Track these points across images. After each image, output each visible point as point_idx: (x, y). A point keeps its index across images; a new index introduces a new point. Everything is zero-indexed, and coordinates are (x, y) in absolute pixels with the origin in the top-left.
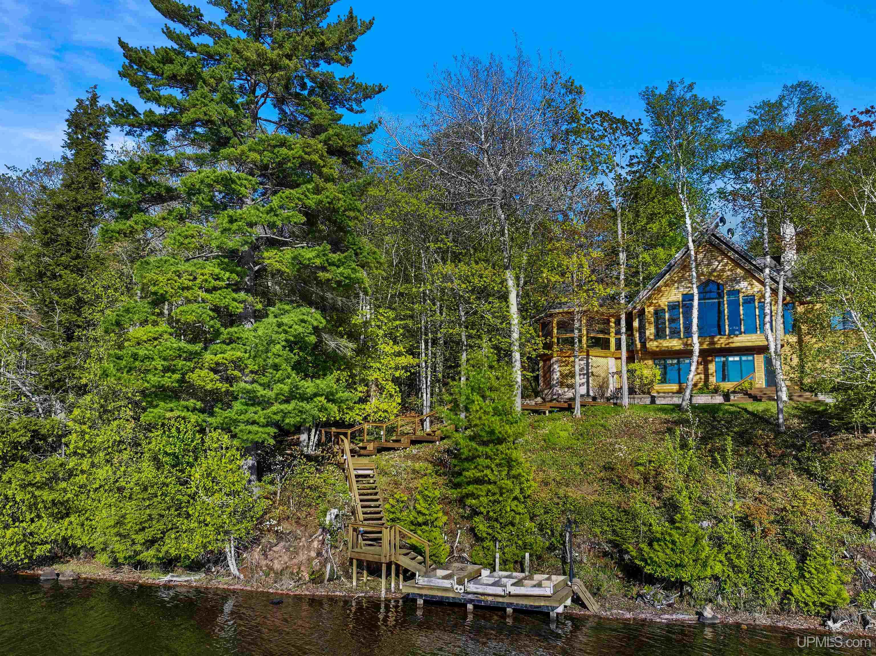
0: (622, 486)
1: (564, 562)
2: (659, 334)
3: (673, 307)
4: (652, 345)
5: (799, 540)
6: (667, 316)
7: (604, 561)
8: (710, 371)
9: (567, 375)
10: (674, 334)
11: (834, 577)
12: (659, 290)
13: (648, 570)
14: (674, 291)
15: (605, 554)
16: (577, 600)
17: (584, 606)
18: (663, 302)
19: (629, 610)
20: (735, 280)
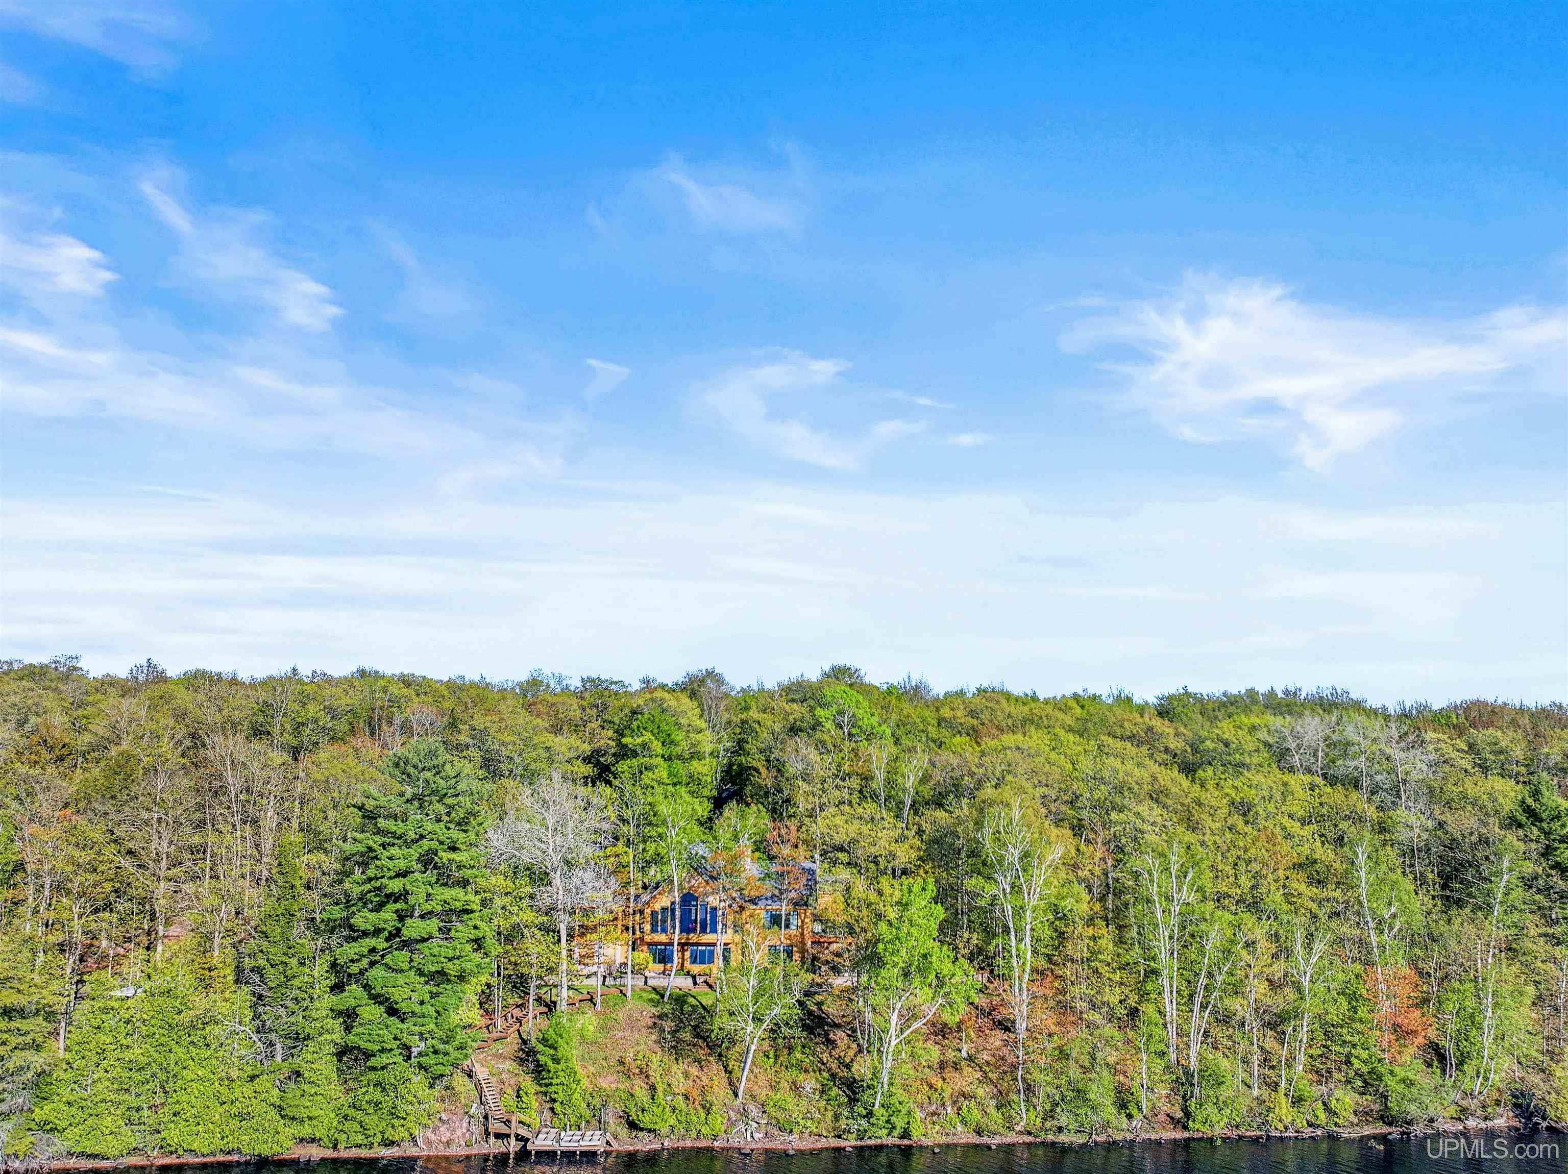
0: (629, 1077)
1: (600, 1122)
2: (654, 930)
3: (664, 909)
4: (648, 938)
5: (708, 1105)
6: (660, 917)
7: (619, 1120)
8: (686, 957)
9: (584, 956)
10: (664, 931)
11: (719, 1122)
12: (655, 897)
13: (642, 1125)
14: (664, 899)
15: (620, 1117)
16: (608, 1143)
17: (610, 1145)
18: (657, 907)
19: (632, 1145)
20: (706, 894)
